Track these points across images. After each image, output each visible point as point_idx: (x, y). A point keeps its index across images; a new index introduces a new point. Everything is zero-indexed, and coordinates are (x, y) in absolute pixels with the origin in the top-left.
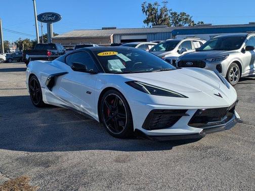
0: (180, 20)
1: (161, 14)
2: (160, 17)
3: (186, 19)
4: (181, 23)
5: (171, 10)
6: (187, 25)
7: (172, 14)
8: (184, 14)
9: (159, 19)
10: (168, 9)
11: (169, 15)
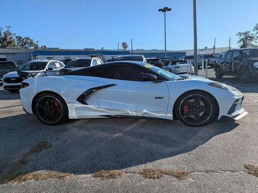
0: (25, 43)
1: (5, 37)
2: (5, 39)
3: (31, 43)
4: (27, 46)
5: (15, 34)
6: (32, 48)
7: (17, 37)
8: (27, 39)
9: (4, 41)
10: (12, 33)
11: (14, 38)
